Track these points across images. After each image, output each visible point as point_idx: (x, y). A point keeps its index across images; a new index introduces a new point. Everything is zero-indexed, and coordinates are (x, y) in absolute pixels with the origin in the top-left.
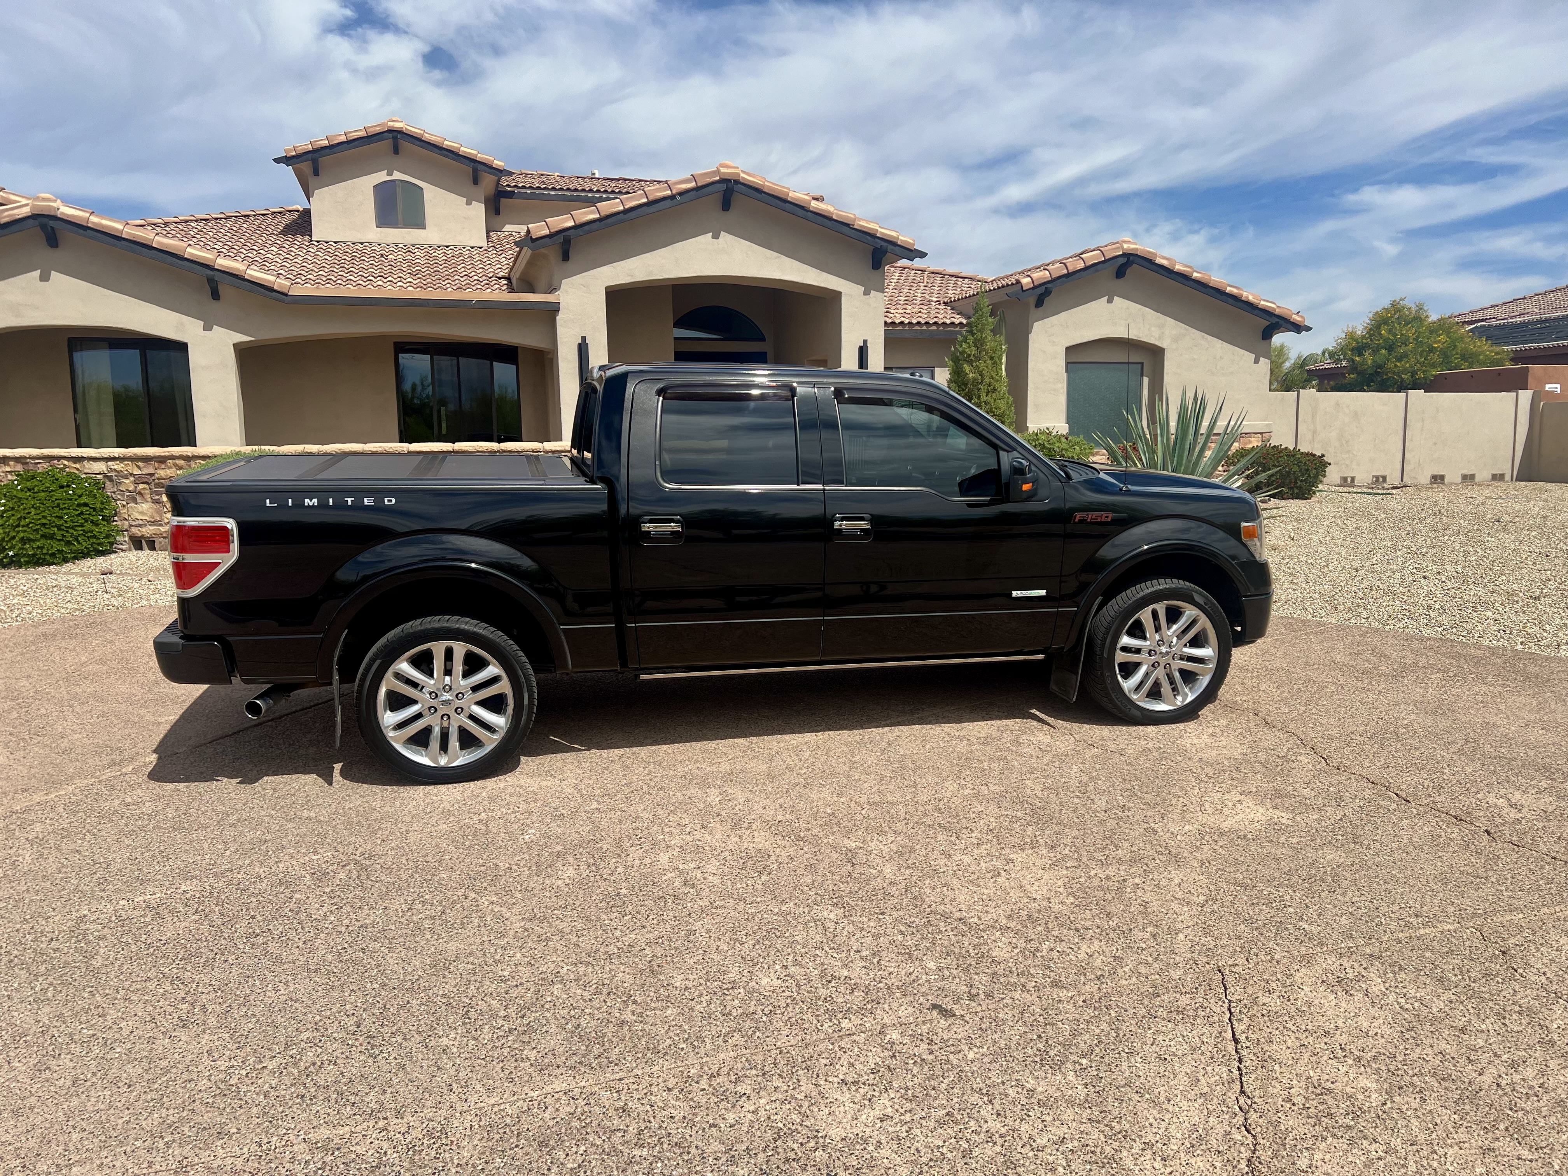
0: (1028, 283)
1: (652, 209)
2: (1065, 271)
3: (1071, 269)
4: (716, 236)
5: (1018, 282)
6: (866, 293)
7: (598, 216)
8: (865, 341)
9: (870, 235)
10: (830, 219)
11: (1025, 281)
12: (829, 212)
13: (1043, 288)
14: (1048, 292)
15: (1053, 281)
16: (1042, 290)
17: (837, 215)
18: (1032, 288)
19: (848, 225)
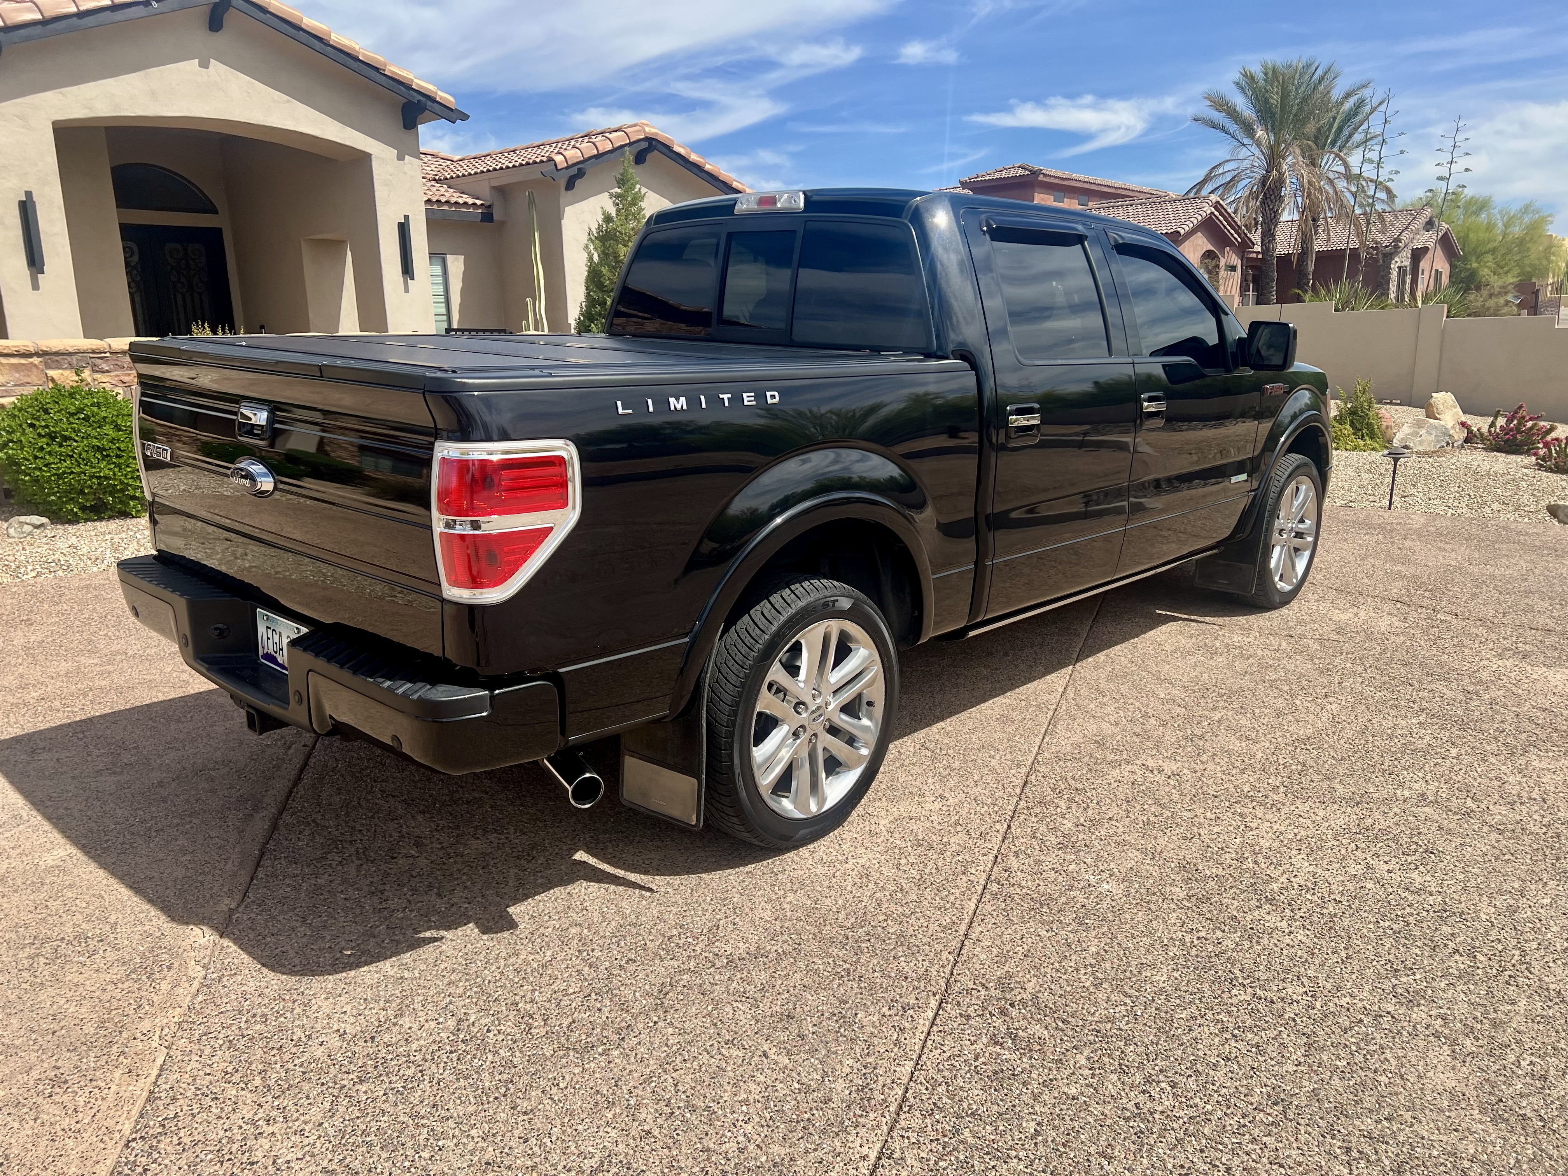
0: (561, 162)
1: (119, 16)
2: (595, 152)
3: (601, 150)
4: (204, 65)
5: (550, 159)
6: (400, 158)
7: (40, 17)
8: (406, 217)
9: (404, 85)
10: (356, 59)
11: (559, 159)
12: (354, 49)
13: (576, 168)
14: (581, 174)
15: (586, 160)
16: (574, 171)
17: (364, 55)
18: (566, 168)
19: (377, 69)
